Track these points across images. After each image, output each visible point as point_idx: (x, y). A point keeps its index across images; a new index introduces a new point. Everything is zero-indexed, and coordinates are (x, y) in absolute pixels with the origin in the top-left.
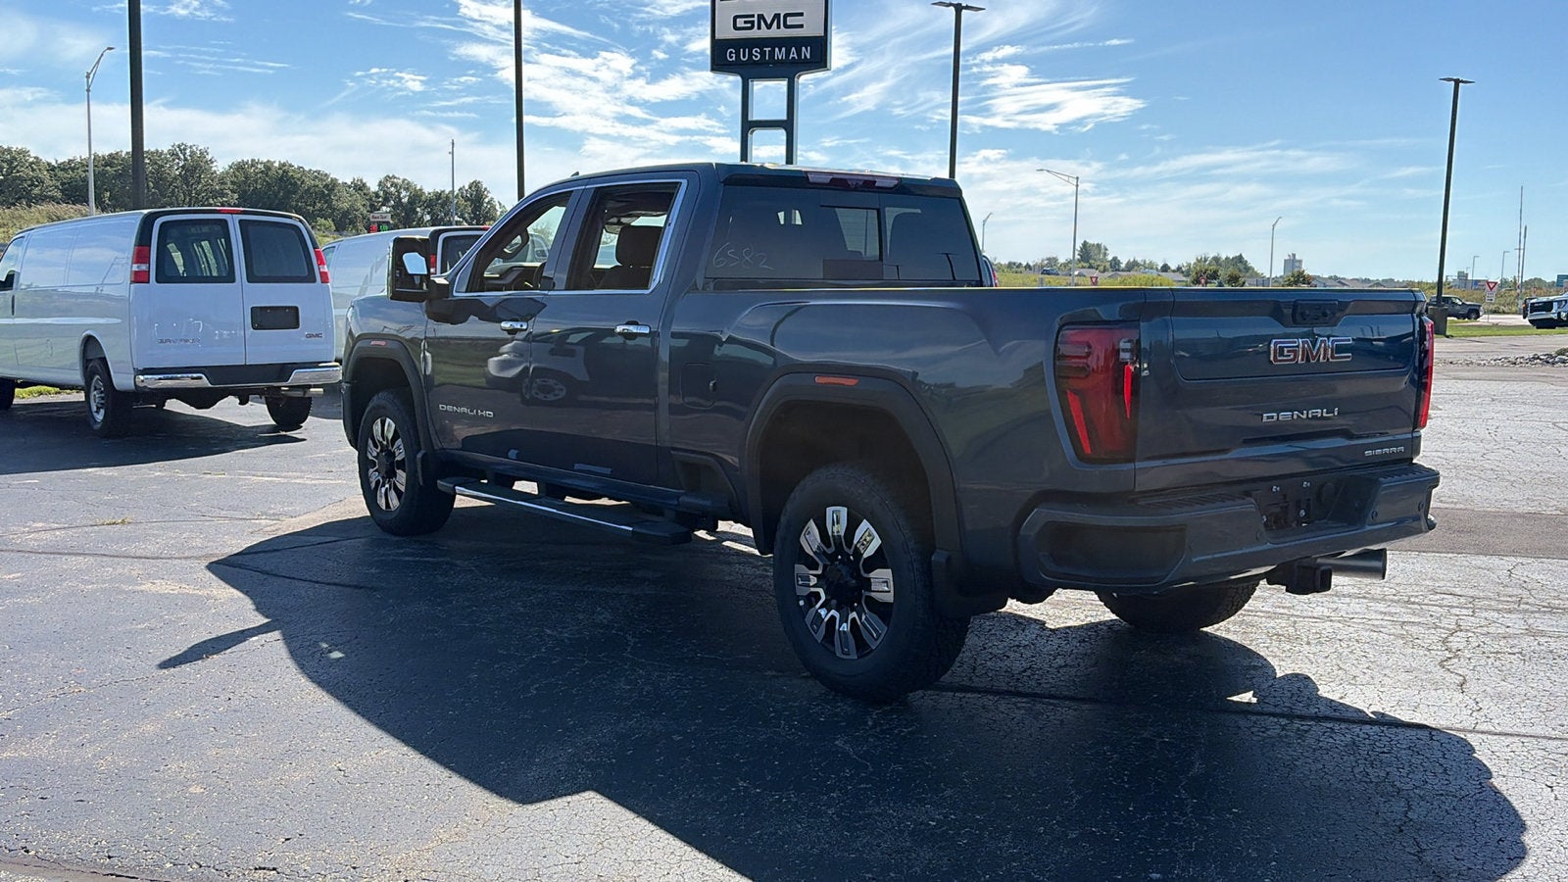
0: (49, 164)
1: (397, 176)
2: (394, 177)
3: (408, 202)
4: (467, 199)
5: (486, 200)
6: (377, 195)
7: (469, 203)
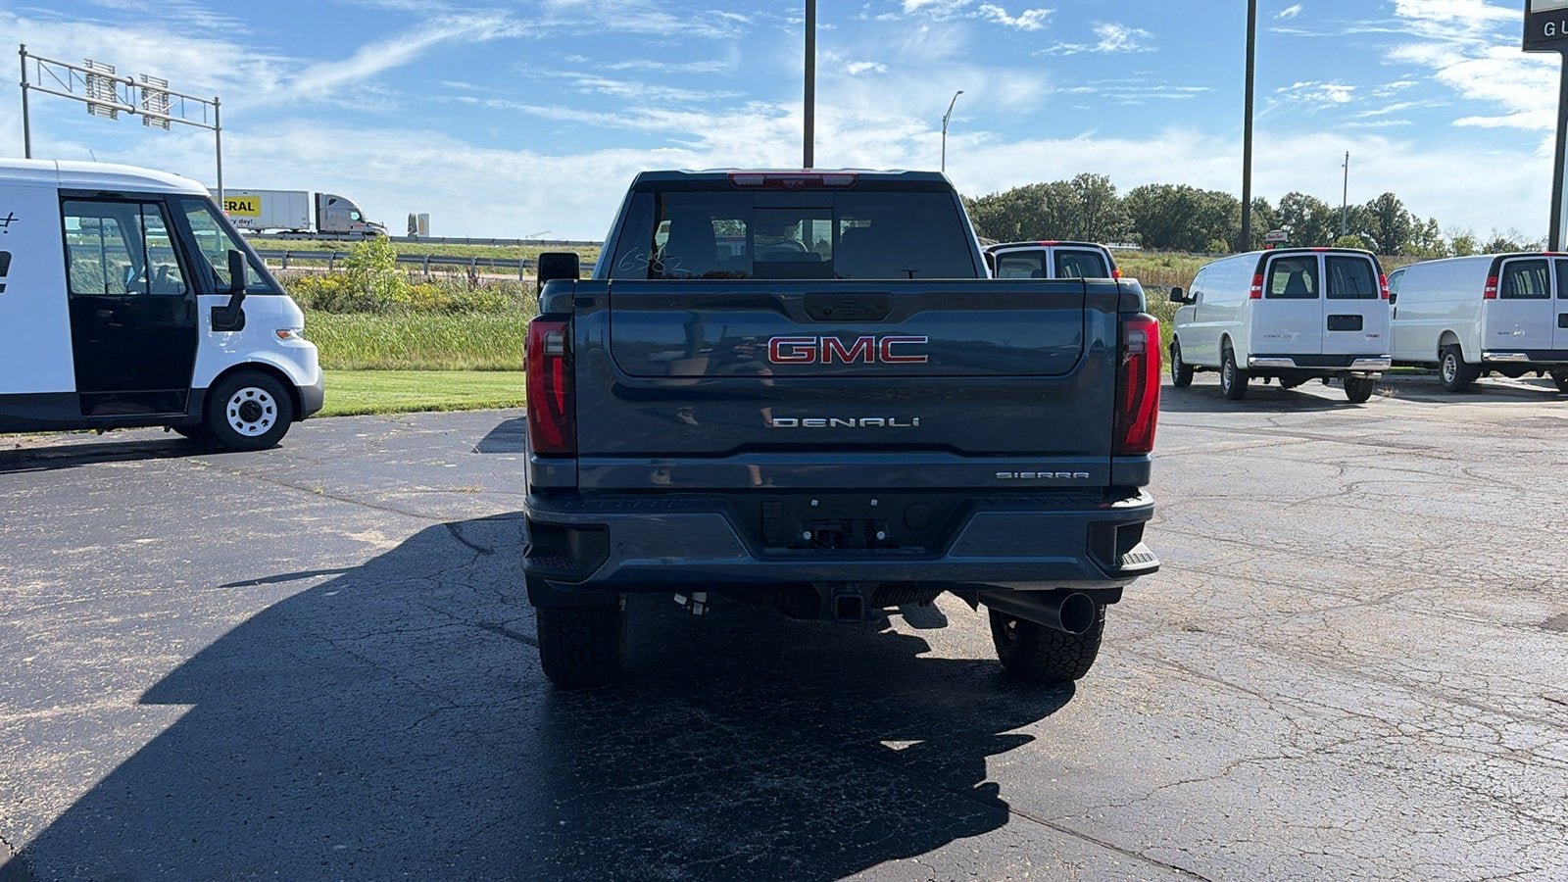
0: (971, 201)
1: (1300, 193)
2: (1298, 194)
3: (1311, 219)
4: (1376, 214)
5: (1398, 213)
6: (1278, 214)
7: (1378, 218)
